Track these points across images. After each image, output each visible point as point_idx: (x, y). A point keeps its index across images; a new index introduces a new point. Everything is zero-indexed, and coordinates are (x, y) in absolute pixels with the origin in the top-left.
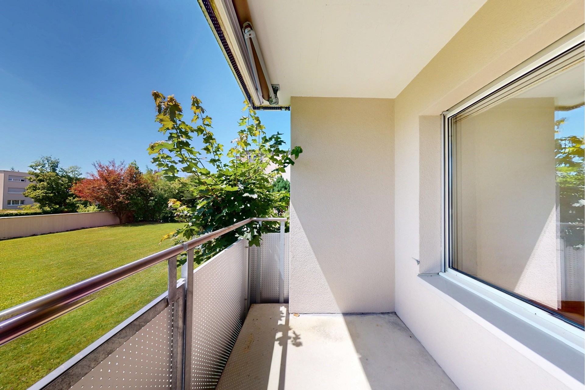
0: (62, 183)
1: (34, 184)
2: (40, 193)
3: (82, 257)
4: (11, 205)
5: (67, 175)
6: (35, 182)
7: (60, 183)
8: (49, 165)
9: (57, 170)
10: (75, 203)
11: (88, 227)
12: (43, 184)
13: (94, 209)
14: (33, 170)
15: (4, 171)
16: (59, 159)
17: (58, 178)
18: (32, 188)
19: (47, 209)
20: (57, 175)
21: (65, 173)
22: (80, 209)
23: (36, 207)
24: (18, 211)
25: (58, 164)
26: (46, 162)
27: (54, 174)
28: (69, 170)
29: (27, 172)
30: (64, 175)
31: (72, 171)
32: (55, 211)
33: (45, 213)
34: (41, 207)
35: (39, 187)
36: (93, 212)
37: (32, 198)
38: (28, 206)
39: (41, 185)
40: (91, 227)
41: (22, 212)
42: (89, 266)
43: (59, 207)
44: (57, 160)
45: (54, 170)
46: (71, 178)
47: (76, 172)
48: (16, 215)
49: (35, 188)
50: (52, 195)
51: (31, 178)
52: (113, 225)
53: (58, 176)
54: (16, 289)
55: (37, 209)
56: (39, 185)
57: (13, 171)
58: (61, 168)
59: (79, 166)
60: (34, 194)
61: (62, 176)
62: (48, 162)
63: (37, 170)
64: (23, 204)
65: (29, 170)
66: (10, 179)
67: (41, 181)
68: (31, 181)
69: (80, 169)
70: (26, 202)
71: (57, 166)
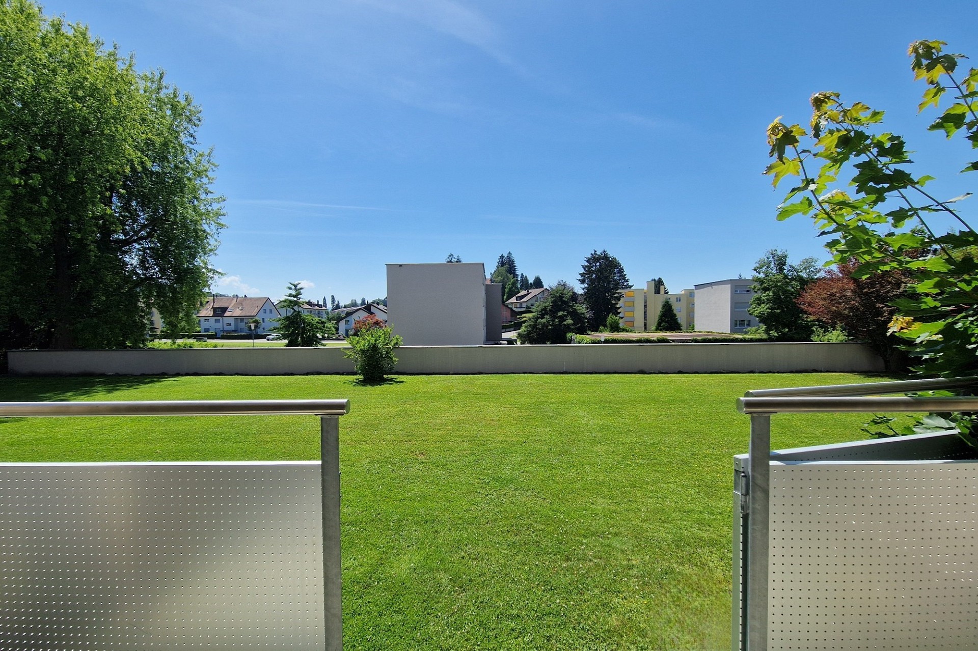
0: (792, 290)
1: (756, 295)
3: (800, 420)
4: (738, 327)
5: (799, 276)
6: (759, 292)
7: (790, 291)
8: (775, 263)
9: (785, 269)
10: (810, 324)
11: (823, 370)
12: (768, 295)
13: (838, 336)
14: (757, 274)
15: (731, 280)
16: (786, 251)
17: (786, 282)
18: (756, 302)
19: (774, 333)
20: (786, 277)
21: (795, 273)
22: (816, 337)
23: (759, 331)
24: (744, 336)
25: (786, 260)
26: (771, 259)
27: (780, 277)
29: (751, 278)
30: (795, 275)
31: (805, 269)
32: (782, 338)
33: (771, 339)
34: (767, 331)
35: (763, 300)
36: (837, 342)
37: (757, 316)
38: (754, 329)
39: (766, 296)
40: (827, 371)
41: (747, 337)
42: (806, 437)
43: (788, 332)
44: (784, 253)
45: (781, 270)
46: (803, 280)
47: (812, 269)
48: (741, 340)
49: (759, 302)
50: (778, 311)
51: (755, 287)
52: (870, 372)
53: (787, 280)
54: (720, 439)
55: (762, 334)
56: (764, 296)
57: (740, 280)
58: (790, 266)
59: (815, 257)
60: (759, 311)
61: (793, 279)
62: (773, 258)
63: (762, 274)
64: (748, 325)
65: (753, 275)
66: (736, 291)
67: (766, 289)
68: (755, 292)
69: (817, 263)
70: (751, 323)
71: (785, 262)
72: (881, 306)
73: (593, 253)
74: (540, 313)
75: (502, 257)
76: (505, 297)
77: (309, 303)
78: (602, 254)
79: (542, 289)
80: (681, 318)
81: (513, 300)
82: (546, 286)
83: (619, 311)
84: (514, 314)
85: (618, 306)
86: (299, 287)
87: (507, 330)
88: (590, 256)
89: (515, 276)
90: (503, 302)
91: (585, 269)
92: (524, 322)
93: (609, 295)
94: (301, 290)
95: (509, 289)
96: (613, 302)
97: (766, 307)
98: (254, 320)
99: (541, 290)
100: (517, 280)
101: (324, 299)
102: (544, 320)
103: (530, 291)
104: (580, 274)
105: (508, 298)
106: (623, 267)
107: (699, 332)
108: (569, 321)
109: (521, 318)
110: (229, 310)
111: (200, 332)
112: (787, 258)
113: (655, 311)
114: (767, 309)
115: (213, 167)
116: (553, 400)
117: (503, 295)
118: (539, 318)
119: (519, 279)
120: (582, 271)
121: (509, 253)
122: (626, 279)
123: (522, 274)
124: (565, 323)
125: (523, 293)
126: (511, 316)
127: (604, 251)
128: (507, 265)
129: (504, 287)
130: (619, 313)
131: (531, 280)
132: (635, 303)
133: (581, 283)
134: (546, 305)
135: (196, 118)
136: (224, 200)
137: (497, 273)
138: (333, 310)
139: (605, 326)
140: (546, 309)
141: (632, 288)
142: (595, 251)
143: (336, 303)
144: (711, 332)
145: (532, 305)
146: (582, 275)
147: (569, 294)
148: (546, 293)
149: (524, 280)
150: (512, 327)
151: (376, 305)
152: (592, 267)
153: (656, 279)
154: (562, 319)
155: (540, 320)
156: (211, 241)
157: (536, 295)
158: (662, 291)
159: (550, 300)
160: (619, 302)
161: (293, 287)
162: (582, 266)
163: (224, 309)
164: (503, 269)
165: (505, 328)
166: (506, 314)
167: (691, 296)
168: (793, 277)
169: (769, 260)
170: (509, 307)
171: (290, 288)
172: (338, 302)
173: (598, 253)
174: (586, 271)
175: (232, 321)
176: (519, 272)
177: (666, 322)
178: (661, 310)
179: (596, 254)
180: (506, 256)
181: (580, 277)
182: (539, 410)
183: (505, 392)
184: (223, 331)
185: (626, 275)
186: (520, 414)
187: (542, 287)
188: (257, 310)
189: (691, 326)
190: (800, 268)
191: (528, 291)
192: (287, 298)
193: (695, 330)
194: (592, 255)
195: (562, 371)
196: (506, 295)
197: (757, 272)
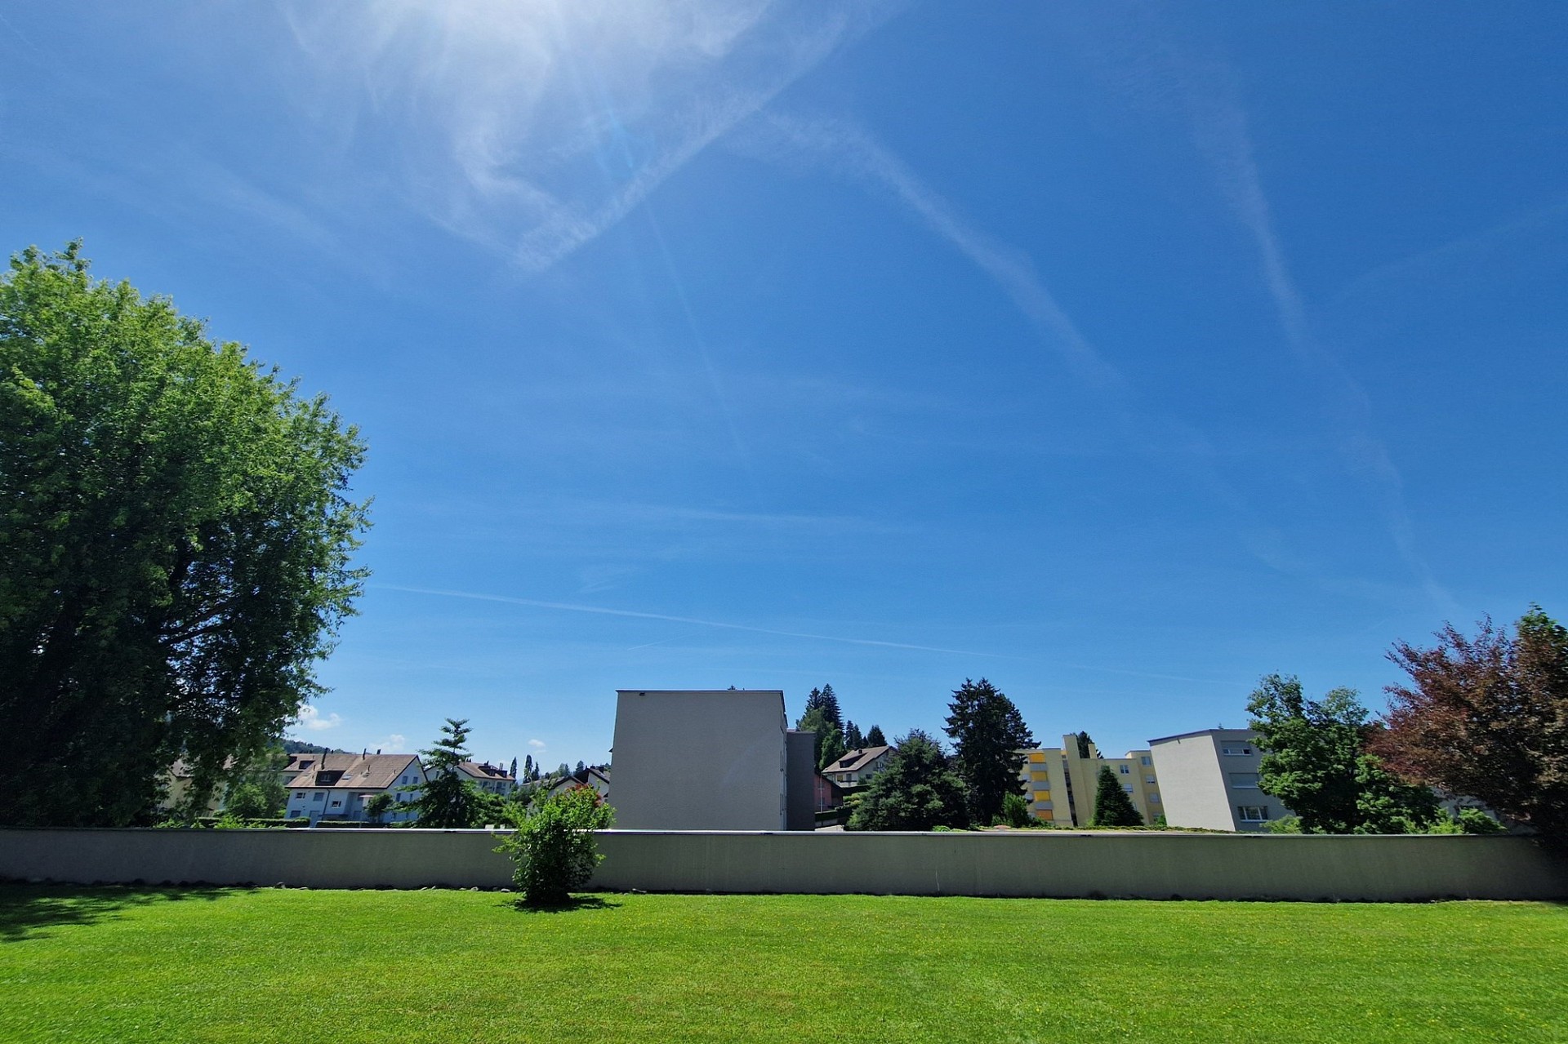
1: (1268, 756)
2: (1290, 780)
4: (1247, 820)
5: (1331, 721)
6: (1270, 750)
8: (1282, 699)
9: (1303, 709)
12: (1288, 755)
14: (1257, 718)
15: (1210, 730)
16: (1295, 676)
17: (1313, 732)
18: (1270, 769)
20: (1308, 723)
21: (1324, 717)
23: (1290, 825)
25: (1299, 692)
26: (1272, 691)
27: (1299, 722)
28: (1330, 705)
29: (1246, 726)
30: (1324, 720)
31: (1339, 708)
35: (1282, 765)
37: (1279, 797)
38: (1278, 823)
39: (1285, 757)
44: (1292, 680)
45: (1298, 712)
46: (1343, 728)
47: (1351, 709)
49: (1278, 769)
51: (1260, 740)
53: (1312, 728)
56: (1281, 758)
58: (1311, 703)
59: (1350, 688)
60: (1280, 785)
62: (1276, 690)
63: (1265, 717)
64: (1266, 817)
65: (1250, 719)
66: (1226, 752)
67: (1279, 746)
68: (1261, 750)
69: (1356, 697)
70: (1270, 811)
71: (1300, 697)
72: (1537, 754)
73: (966, 683)
74: (884, 787)
75: (816, 692)
76: (822, 762)
77: (486, 768)
78: (980, 686)
79: (885, 748)
80: (1138, 802)
81: (835, 767)
82: (891, 742)
83: (1023, 788)
84: (838, 793)
85: (1020, 778)
86: (463, 727)
87: (825, 823)
88: (960, 689)
89: (838, 725)
90: (818, 771)
91: (954, 712)
92: (856, 807)
93: (1001, 759)
94: (465, 734)
95: (828, 747)
96: (1011, 771)
97: (1293, 776)
98: (382, 795)
99: (883, 749)
100: (842, 734)
101: (514, 762)
102: (891, 800)
103: (864, 751)
104: (948, 720)
105: (827, 764)
106: (1018, 710)
107: (1177, 828)
108: (936, 803)
109: (851, 800)
110: (344, 776)
111: (282, 817)
112: (1300, 690)
113: (1089, 792)
114: (1293, 781)
115: (363, 526)
116: (921, 953)
117: (818, 758)
118: (881, 796)
119: (845, 731)
120: (951, 714)
121: (828, 686)
122: (1027, 731)
123: (849, 722)
124: (930, 806)
125: (852, 754)
126: (833, 797)
127: (984, 681)
128: (824, 706)
129: (818, 746)
130: (1024, 792)
131: (865, 733)
132: (1049, 773)
133: (951, 737)
134: (893, 772)
135: (355, 457)
136: (367, 575)
137: (808, 720)
138: (525, 782)
139: (1002, 815)
140: (893, 779)
141: (1039, 747)
142: (969, 681)
143: (533, 769)
144: (1201, 829)
145: (869, 777)
146: (950, 721)
147: (932, 752)
148: (890, 752)
149: (854, 732)
150: (835, 818)
151: (597, 772)
152: (967, 708)
153: (1078, 734)
154: (923, 797)
155: (883, 800)
156: (323, 634)
157: (873, 759)
158: (1093, 755)
159: (900, 762)
160: (1021, 772)
161: (453, 728)
162: (950, 705)
163: (337, 775)
164: (818, 713)
165: (822, 820)
166: (822, 792)
167: (1144, 763)
168: (1321, 724)
169: (1271, 693)
170: (828, 780)
171: (447, 730)
172: (537, 767)
173: (974, 684)
174: (958, 714)
175: (343, 797)
176: (844, 720)
177: (1111, 810)
178: (1098, 785)
179: (970, 686)
180: (822, 692)
181: (947, 725)
182: (890, 975)
183: (814, 932)
184: (324, 816)
185: (1025, 724)
186: (848, 983)
187: (885, 744)
188: (393, 776)
189: (1159, 819)
190: (1330, 707)
191: (860, 752)
192: (438, 747)
193: (1169, 825)
194: (963, 686)
195: (932, 892)
196: (823, 757)
197: (1255, 714)
